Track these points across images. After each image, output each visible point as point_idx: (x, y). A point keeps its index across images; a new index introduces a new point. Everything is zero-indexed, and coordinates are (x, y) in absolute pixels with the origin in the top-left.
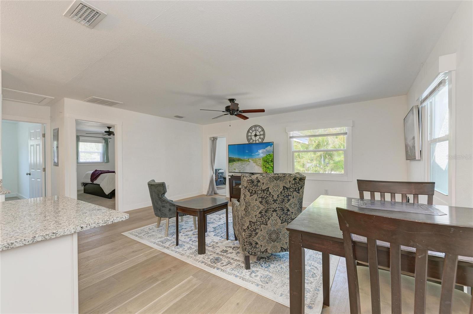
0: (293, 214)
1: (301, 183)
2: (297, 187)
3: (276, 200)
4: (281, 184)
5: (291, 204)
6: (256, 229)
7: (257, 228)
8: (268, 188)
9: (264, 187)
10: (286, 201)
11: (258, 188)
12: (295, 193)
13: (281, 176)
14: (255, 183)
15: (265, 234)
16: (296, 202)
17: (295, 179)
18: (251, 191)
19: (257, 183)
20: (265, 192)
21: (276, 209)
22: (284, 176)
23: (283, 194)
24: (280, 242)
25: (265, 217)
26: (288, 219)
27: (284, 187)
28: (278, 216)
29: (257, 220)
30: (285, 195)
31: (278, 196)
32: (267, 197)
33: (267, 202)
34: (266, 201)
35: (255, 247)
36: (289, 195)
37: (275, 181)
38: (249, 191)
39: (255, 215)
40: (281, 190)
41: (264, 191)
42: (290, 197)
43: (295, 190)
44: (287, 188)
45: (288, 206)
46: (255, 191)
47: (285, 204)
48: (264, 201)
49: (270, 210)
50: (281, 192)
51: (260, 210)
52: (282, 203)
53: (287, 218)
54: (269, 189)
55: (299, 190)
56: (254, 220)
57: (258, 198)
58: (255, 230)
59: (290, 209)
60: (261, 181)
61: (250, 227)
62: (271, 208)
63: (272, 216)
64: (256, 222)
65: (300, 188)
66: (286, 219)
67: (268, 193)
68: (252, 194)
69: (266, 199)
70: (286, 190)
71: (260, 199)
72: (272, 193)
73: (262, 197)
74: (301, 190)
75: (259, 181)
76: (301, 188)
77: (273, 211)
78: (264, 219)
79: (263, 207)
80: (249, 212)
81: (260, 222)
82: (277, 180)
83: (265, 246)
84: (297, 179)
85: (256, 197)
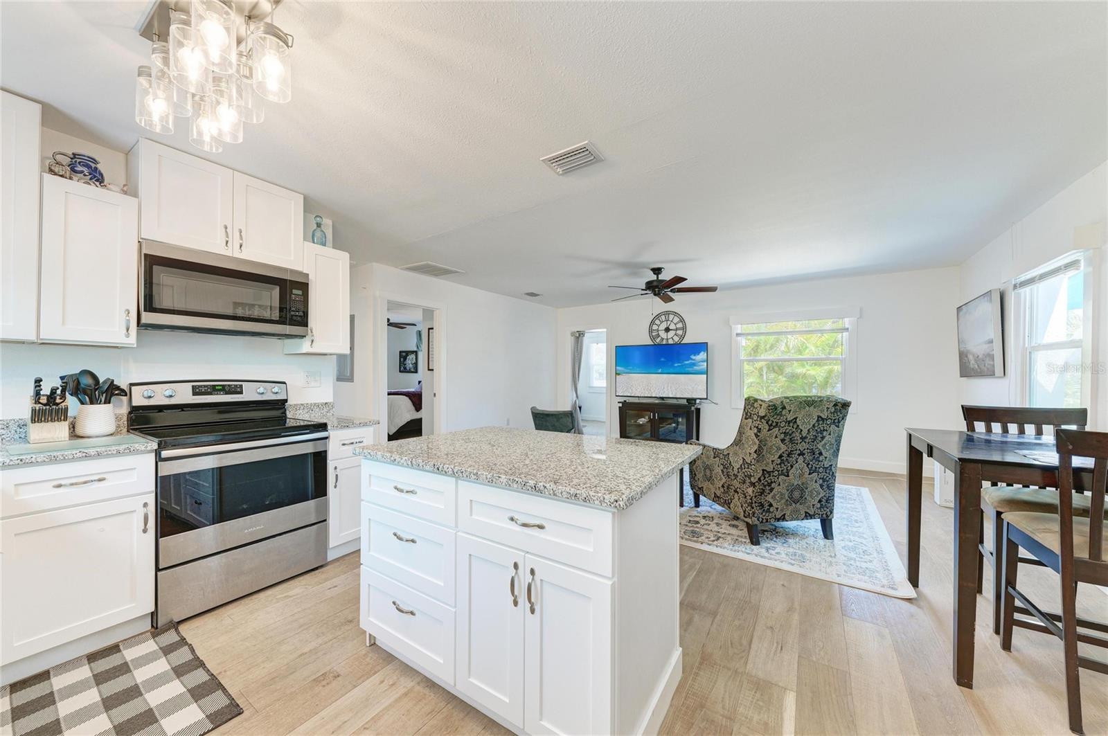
0: (827, 459)
1: (843, 411)
2: (837, 417)
3: (806, 437)
4: (815, 413)
5: (825, 444)
6: (772, 482)
7: (773, 480)
8: (796, 418)
9: (790, 417)
10: (820, 439)
11: (781, 418)
12: (833, 426)
13: (816, 399)
14: (779, 409)
15: (784, 491)
16: (833, 441)
17: (835, 405)
18: (770, 423)
19: (781, 410)
20: (791, 424)
21: (804, 452)
22: (821, 401)
23: (816, 428)
24: (805, 503)
25: (786, 463)
26: (819, 468)
27: (819, 417)
28: (806, 462)
29: (774, 468)
30: (819, 430)
31: (808, 430)
32: (793, 432)
33: (791, 440)
34: (791, 439)
35: (768, 511)
36: (824, 430)
37: (807, 408)
38: (767, 423)
39: (772, 461)
40: (815, 421)
41: (789, 422)
42: (825, 433)
43: (834, 422)
44: (823, 419)
45: (821, 448)
46: (777, 423)
47: (818, 443)
48: (787, 439)
49: (795, 452)
50: (814, 426)
51: (780, 452)
52: (813, 442)
53: (818, 466)
54: (798, 419)
55: (839, 422)
56: (770, 468)
57: (780, 434)
58: (769, 485)
59: (823, 451)
60: (788, 408)
61: (762, 478)
62: (796, 450)
63: (797, 462)
64: (773, 472)
65: (840, 419)
66: (816, 468)
67: (795, 426)
68: (771, 428)
69: (790, 435)
70: (821, 422)
71: (782, 436)
72: (800, 427)
73: (785, 432)
74: (842, 423)
75: (784, 408)
76: (843, 419)
77: (799, 455)
78: (785, 467)
79: (786, 448)
80: (763, 455)
81: (778, 471)
82: (809, 407)
83: (782, 510)
84: (839, 405)
85: (776, 432)
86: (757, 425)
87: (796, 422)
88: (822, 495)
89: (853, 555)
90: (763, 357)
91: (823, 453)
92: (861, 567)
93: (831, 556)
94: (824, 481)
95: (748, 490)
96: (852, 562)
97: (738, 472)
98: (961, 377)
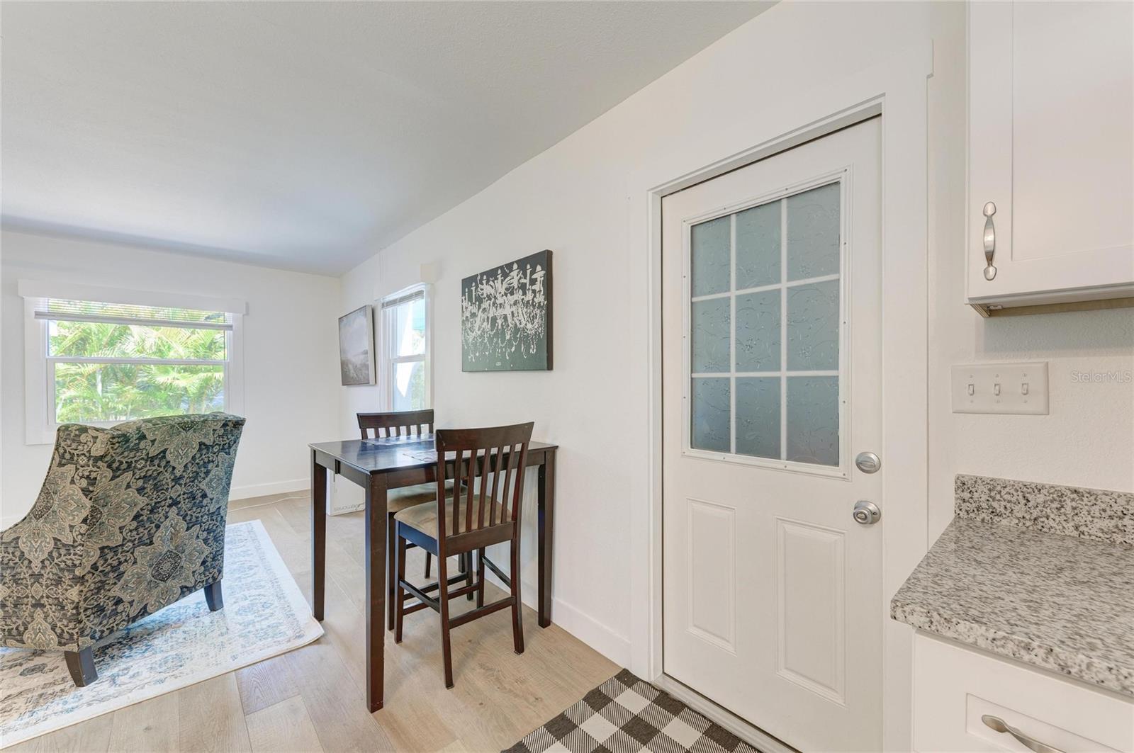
0: (214, 501)
1: (236, 432)
2: (228, 441)
3: (181, 477)
4: (195, 438)
5: (211, 480)
6: (119, 563)
7: (122, 560)
8: (164, 452)
9: (153, 451)
10: (203, 475)
11: (137, 454)
12: (222, 454)
13: (197, 420)
14: (134, 441)
15: (144, 570)
16: (222, 474)
17: (225, 425)
18: (115, 465)
19: (137, 441)
20: (156, 462)
21: (178, 499)
22: (204, 421)
23: (197, 461)
24: (180, 574)
25: (147, 525)
26: (202, 516)
27: (201, 444)
28: (182, 513)
29: (124, 539)
30: (201, 463)
31: (185, 466)
32: (159, 474)
33: (156, 487)
34: (155, 485)
35: (114, 614)
36: (209, 462)
37: (183, 434)
38: (109, 466)
39: (120, 528)
40: (195, 451)
41: (152, 459)
42: (210, 466)
43: (223, 449)
44: (207, 447)
45: (204, 487)
46: (129, 464)
47: (200, 482)
48: (149, 485)
49: (163, 503)
50: (194, 458)
51: (136, 510)
52: (193, 481)
53: (200, 515)
54: (167, 453)
55: (230, 447)
56: (115, 541)
57: (135, 481)
58: (115, 569)
59: (207, 492)
60: (150, 436)
61: (100, 563)
62: (166, 500)
63: (167, 517)
64: (122, 545)
65: (231, 443)
66: (197, 518)
67: (163, 463)
68: (116, 472)
69: (155, 479)
70: (204, 452)
71: (140, 483)
72: (172, 463)
73: (145, 477)
74: (233, 448)
75: (143, 437)
76: (235, 442)
77: (170, 506)
78: (146, 532)
79: (146, 500)
80: (101, 523)
81: (133, 541)
82: (187, 431)
83: (141, 601)
84: (230, 424)
85: (128, 479)
86: (86, 474)
87: (164, 457)
88: (206, 553)
89: (251, 617)
90: (95, 355)
91: (208, 495)
92: (262, 630)
93: (222, 635)
94: (209, 533)
95: (68, 594)
96: (251, 628)
97: (44, 567)
98: (343, 385)
